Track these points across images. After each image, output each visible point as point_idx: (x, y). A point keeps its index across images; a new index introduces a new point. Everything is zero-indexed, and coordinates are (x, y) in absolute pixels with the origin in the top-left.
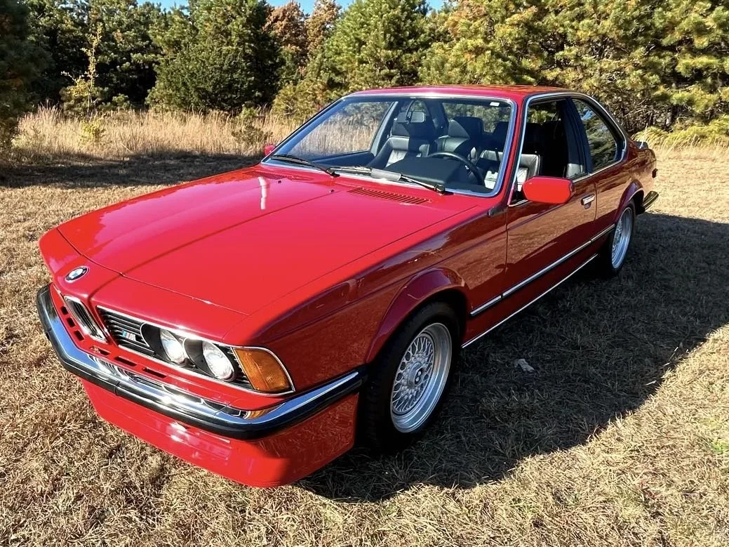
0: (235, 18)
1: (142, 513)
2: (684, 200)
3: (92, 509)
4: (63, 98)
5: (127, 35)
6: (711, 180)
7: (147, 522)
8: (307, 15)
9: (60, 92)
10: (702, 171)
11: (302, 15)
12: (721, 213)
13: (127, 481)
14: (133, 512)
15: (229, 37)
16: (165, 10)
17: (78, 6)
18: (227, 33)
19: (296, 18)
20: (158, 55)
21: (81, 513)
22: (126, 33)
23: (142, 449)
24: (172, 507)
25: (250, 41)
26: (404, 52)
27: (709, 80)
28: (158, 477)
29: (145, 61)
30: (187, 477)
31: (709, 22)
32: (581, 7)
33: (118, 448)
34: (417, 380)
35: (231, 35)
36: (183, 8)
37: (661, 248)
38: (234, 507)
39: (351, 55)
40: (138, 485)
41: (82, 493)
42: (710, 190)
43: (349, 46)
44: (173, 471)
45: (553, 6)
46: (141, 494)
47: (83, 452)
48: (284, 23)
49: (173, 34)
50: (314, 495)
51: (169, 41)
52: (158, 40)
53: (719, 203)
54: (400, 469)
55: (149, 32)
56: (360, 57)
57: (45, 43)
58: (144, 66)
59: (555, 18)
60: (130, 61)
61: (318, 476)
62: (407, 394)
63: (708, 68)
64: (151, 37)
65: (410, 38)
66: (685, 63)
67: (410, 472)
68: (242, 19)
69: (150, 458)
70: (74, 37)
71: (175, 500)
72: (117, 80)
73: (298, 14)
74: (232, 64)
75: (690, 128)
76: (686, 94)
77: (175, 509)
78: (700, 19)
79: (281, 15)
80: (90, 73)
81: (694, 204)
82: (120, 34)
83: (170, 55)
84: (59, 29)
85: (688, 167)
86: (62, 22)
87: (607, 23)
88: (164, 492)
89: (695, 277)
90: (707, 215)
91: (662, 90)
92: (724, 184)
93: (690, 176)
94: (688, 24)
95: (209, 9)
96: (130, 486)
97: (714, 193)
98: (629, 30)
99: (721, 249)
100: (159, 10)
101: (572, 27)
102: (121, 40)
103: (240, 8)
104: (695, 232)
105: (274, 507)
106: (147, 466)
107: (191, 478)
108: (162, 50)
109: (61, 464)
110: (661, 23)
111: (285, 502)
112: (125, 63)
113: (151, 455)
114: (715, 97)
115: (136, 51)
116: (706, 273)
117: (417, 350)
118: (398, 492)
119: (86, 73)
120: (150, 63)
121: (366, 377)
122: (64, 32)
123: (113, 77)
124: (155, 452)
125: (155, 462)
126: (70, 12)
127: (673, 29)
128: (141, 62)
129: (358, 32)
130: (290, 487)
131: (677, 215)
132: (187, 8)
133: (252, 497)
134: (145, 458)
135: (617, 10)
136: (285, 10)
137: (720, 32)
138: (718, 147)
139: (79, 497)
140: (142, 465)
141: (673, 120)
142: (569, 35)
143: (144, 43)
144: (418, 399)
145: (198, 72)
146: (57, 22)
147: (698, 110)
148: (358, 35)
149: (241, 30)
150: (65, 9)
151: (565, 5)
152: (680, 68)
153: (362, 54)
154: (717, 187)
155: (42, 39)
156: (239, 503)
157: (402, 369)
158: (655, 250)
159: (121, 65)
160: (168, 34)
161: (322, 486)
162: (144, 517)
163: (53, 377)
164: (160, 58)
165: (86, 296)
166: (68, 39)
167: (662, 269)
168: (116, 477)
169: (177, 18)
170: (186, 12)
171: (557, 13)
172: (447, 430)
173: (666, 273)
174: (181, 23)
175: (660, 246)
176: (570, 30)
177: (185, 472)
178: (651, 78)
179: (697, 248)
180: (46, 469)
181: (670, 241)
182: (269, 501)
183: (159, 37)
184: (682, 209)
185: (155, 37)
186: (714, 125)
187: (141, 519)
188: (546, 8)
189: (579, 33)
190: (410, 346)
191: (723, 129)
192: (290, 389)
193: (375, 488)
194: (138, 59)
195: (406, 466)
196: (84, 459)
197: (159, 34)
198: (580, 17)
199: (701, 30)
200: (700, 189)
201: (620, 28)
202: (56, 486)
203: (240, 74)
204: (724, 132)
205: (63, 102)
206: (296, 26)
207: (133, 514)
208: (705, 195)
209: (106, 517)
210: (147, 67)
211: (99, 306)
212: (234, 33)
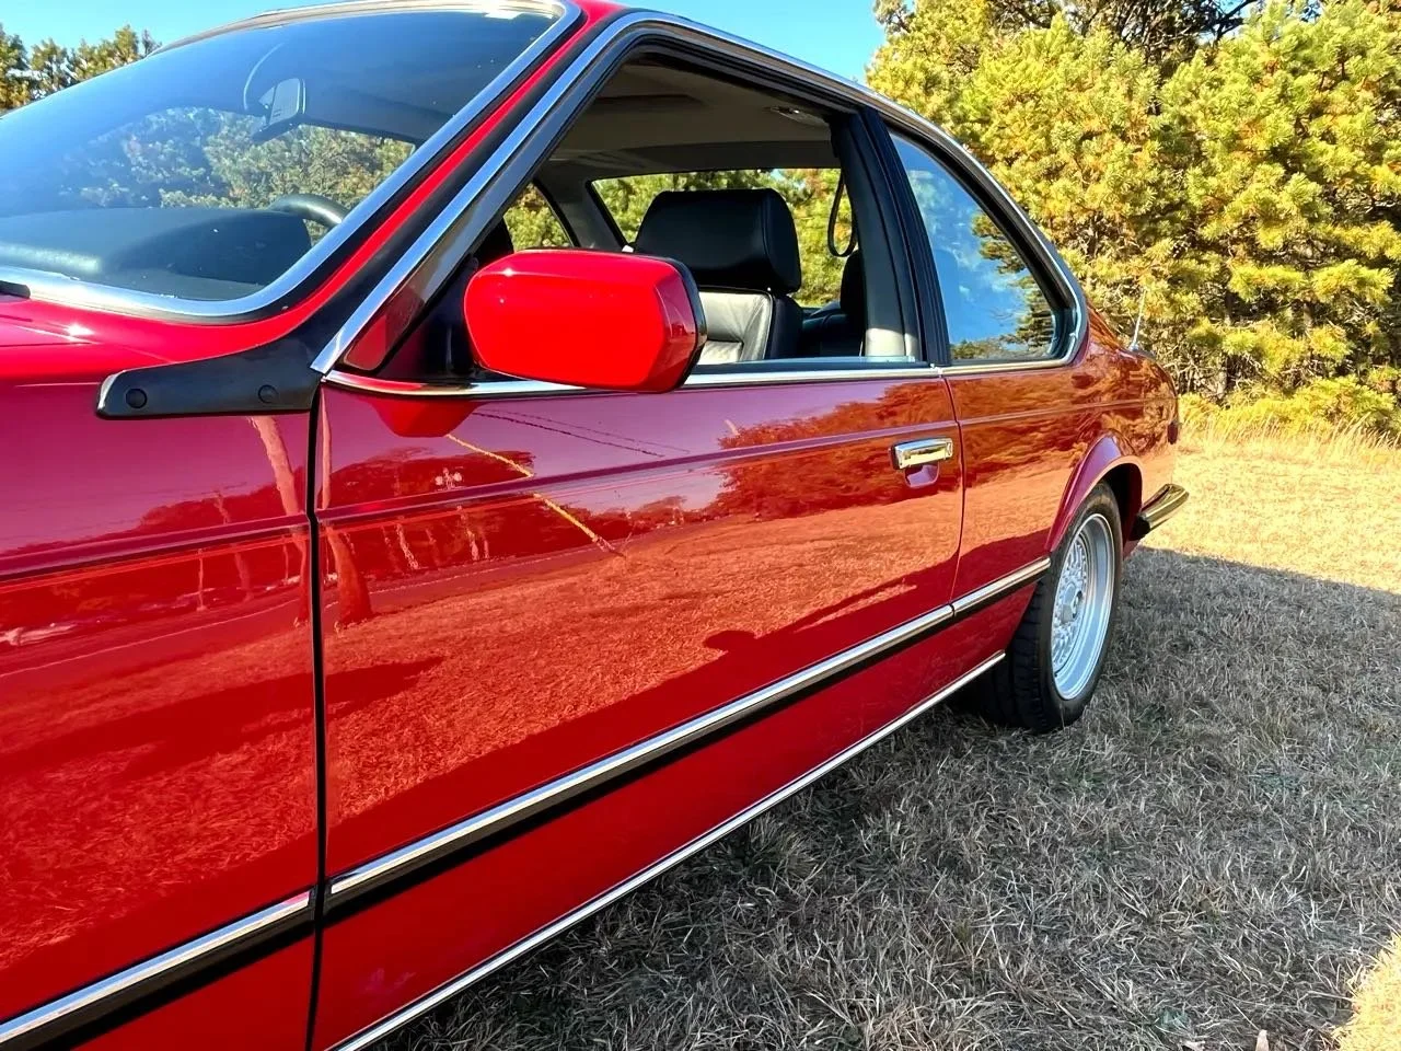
2: (1255, 530)
5: (154, 151)
6: (1306, 495)
10: (1288, 479)
12: (1334, 558)
22: (152, 146)
27: (1289, 313)
31: (1284, 202)
32: (1053, 156)
37: (1200, 641)
42: (1305, 513)
45: (1003, 151)
51: (249, 171)
52: (225, 168)
53: (1327, 539)
55: (207, 149)
59: (1006, 172)
60: (156, 205)
63: (1287, 289)
64: (211, 160)
66: (1244, 276)
75: (1260, 401)
76: (1250, 336)
78: (1266, 194)
81: (1275, 538)
82: (139, 147)
85: (1260, 471)
87: (1101, 190)
89: (1291, 733)
90: (1304, 564)
91: (1205, 326)
92: (1332, 504)
93: (1265, 485)
94: (1247, 202)
97: (1313, 518)
98: (1140, 206)
99: (1347, 646)
101: (1037, 193)
102: (140, 159)
104: (1282, 601)
110: (1200, 197)
114: (1300, 345)
115: (172, 187)
116: (1318, 716)
127: (1222, 210)
131: (1239, 559)
135: (1117, 165)
137: (1303, 223)
138: (1312, 440)
141: (1229, 385)
142: (1033, 207)
143: (195, 173)
147: (1272, 368)
151: (1024, 151)
152: (1236, 285)
154: (1320, 507)
158: (1188, 646)
167: (1203, 704)
171: (1010, 162)
173: (1212, 715)
175: (1200, 633)
176: (1035, 198)
178: (1185, 298)
179: (1291, 643)
181: (1224, 621)
183: (227, 162)
184: (1248, 548)
185: (219, 161)
186: (1301, 398)
188: (990, 153)
189: (1050, 204)
191: (1319, 407)
194: (176, 203)
197: (227, 156)
198: (1053, 174)
199: (1270, 216)
200: (1285, 509)
201: (1123, 199)
204: (1321, 412)
208: (1297, 521)
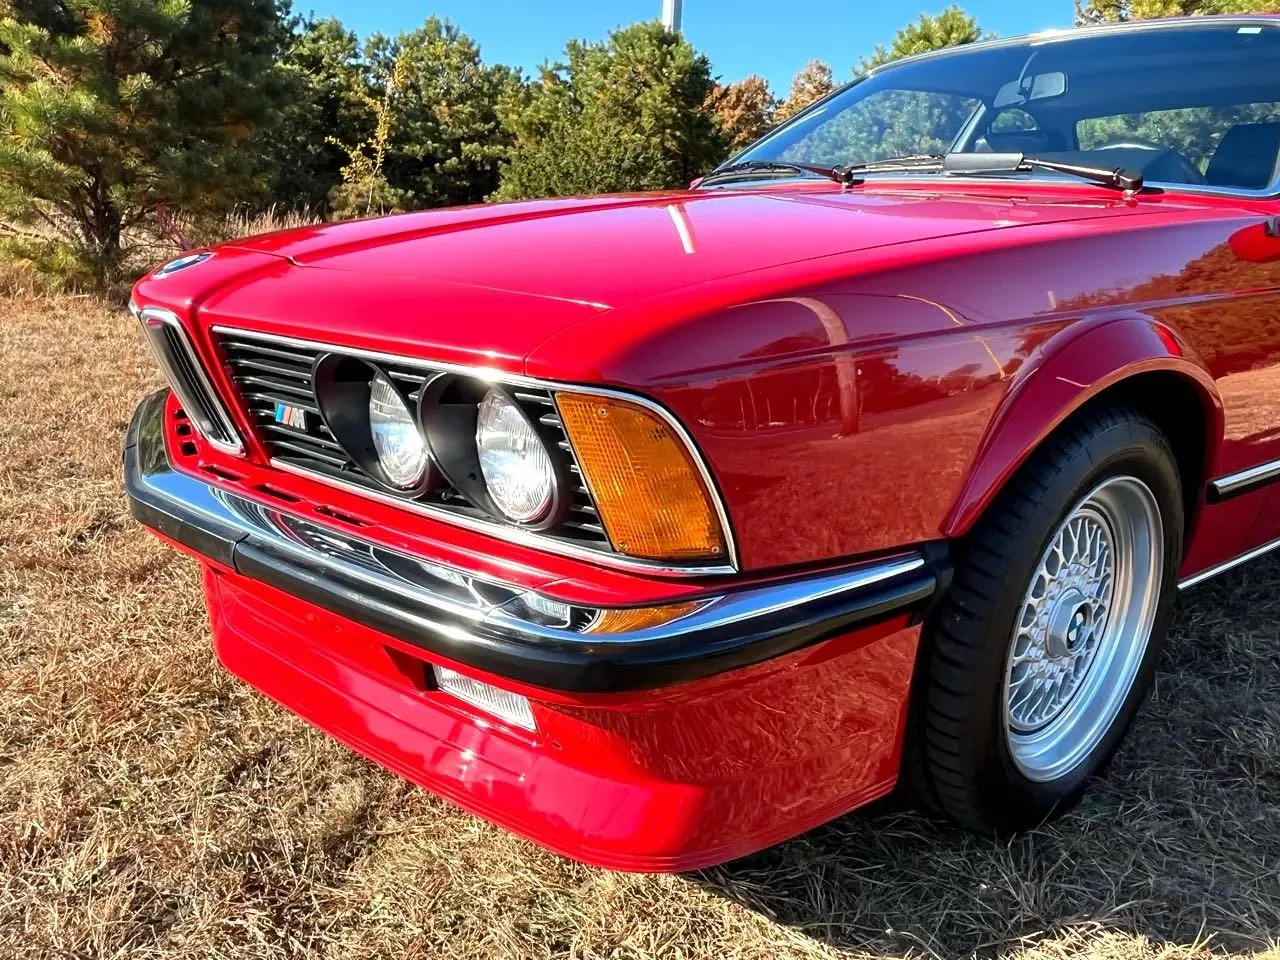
0: (650, 87)
1: (279, 921)
3: (145, 895)
4: (333, 204)
5: (458, 111)
7: (286, 946)
8: (781, 102)
9: (329, 194)
11: (771, 102)
13: (261, 835)
14: (254, 915)
15: (638, 118)
16: (528, 78)
17: (379, 62)
18: (633, 112)
19: (760, 106)
20: (509, 147)
21: (111, 901)
22: (455, 108)
23: (323, 763)
24: (365, 917)
25: (673, 127)
28: (348, 836)
29: (484, 157)
30: (422, 843)
33: (263, 757)
34: (1073, 637)
35: (641, 116)
36: (559, 67)
38: (539, 934)
39: (864, 148)
40: (288, 848)
41: (134, 850)
43: (860, 131)
44: (391, 825)
46: (292, 873)
47: (173, 757)
48: (738, 112)
49: (537, 111)
50: (770, 925)
51: (531, 123)
52: (511, 122)
54: (1024, 879)
55: (496, 107)
56: (880, 151)
57: (314, 117)
58: (483, 166)
60: (459, 157)
61: (784, 874)
62: (1041, 674)
64: (500, 116)
67: (1055, 891)
68: (662, 88)
69: (337, 787)
71: (379, 897)
72: (434, 187)
73: (764, 100)
74: (640, 160)
77: (374, 923)
80: (378, 143)
82: (446, 109)
83: (530, 147)
84: (343, 99)
86: (349, 88)
88: (355, 874)
95: (605, 70)
96: (266, 849)
100: (518, 79)
102: (447, 119)
103: (660, 70)
105: (653, 945)
106: (325, 805)
107: (434, 845)
108: (516, 139)
109: (110, 782)
111: (685, 934)
112: (450, 158)
113: (341, 781)
115: (470, 140)
117: (1076, 550)
118: (1023, 939)
119: (370, 141)
120: (493, 161)
121: (948, 575)
122: (349, 105)
123: (426, 183)
124: (354, 775)
125: (345, 797)
126: (363, 72)
128: (479, 158)
129: (878, 107)
130: (704, 895)
132: (566, 68)
133: (592, 910)
134: (324, 785)
136: (740, 91)
139: (121, 862)
140: (312, 802)
143: (487, 127)
144: (1064, 700)
145: (577, 170)
146: (341, 88)
148: (878, 113)
149: (660, 106)
150: (357, 67)
153: (884, 146)
155: (311, 111)
156: (554, 923)
157: (1036, 595)
159: (442, 162)
160: (529, 111)
161: (795, 901)
162: (281, 934)
163: (164, 603)
164: (512, 152)
165: (187, 302)
166: (357, 117)
168: (238, 822)
169: (548, 85)
170: (564, 76)
172: (1145, 793)
174: (555, 92)
177: (421, 830)
180: (67, 788)
182: (640, 926)
185: (507, 116)
187: (272, 936)
190: (1060, 534)
192: (724, 559)
193: (950, 926)
194: (473, 154)
195: (1039, 872)
196: (170, 773)
197: (513, 112)
202: (76, 828)
203: (653, 179)
205: (331, 210)
206: (759, 118)
207: (253, 920)
209: (176, 921)
210: (488, 168)
211: (216, 329)
212: (645, 112)
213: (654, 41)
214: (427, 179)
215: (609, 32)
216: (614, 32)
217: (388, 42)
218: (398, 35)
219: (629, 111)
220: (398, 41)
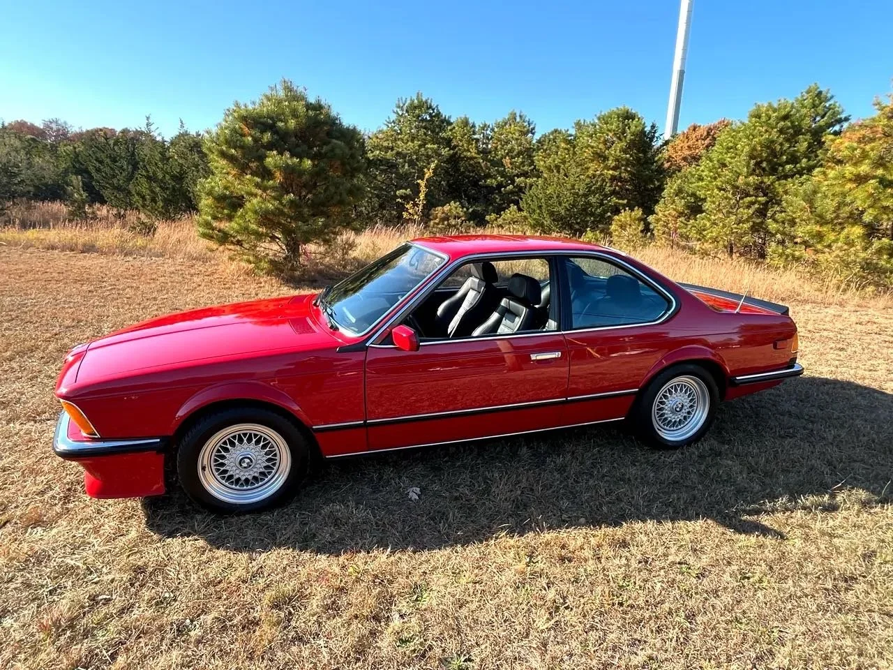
4: (431, 217)
15: (606, 161)
18: (604, 158)
20: (539, 179)
22: (514, 160)
25: (627, 166)
26: (779, 179)
29: (526, 184)
35: (608, 160)
52: (541, 165)
60: (513, 185)
64: (537, 162)
65: (787, 162)
68: (622, 144)
70: (476, 163)
79: (705, 133)
86: (468, 151)
95: (591, 136)
103: (623, 134)
112: (509, 185)
128: (523, 185)
143: (530, 168)
149: (619, 154)
159: (505, 187)
164: (540, 181)
183: (542, 163)
192: (97, 435)
197: (542, 160)
212: (611, 158)
213: (620, 119)
214: (497, 196)
215: (596, 115)
216: (598, 115)
217: (489, 126)
218: (494, 122)
219: (600, 157)
220: (494, 125)
